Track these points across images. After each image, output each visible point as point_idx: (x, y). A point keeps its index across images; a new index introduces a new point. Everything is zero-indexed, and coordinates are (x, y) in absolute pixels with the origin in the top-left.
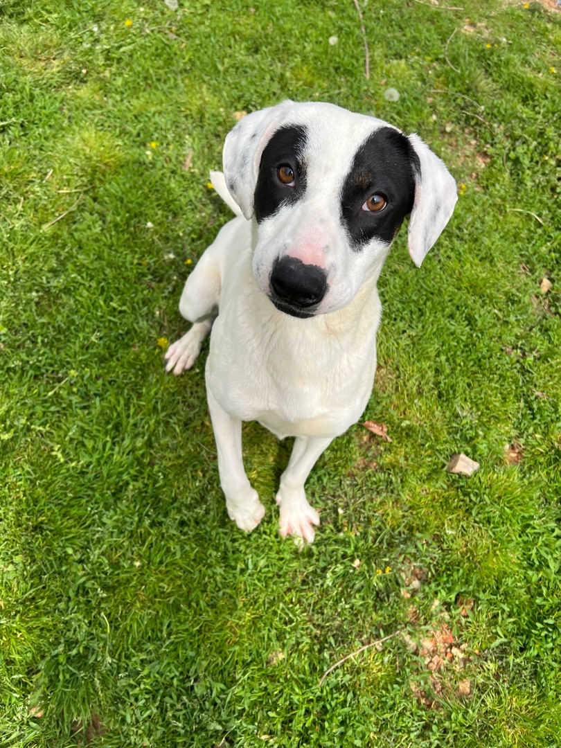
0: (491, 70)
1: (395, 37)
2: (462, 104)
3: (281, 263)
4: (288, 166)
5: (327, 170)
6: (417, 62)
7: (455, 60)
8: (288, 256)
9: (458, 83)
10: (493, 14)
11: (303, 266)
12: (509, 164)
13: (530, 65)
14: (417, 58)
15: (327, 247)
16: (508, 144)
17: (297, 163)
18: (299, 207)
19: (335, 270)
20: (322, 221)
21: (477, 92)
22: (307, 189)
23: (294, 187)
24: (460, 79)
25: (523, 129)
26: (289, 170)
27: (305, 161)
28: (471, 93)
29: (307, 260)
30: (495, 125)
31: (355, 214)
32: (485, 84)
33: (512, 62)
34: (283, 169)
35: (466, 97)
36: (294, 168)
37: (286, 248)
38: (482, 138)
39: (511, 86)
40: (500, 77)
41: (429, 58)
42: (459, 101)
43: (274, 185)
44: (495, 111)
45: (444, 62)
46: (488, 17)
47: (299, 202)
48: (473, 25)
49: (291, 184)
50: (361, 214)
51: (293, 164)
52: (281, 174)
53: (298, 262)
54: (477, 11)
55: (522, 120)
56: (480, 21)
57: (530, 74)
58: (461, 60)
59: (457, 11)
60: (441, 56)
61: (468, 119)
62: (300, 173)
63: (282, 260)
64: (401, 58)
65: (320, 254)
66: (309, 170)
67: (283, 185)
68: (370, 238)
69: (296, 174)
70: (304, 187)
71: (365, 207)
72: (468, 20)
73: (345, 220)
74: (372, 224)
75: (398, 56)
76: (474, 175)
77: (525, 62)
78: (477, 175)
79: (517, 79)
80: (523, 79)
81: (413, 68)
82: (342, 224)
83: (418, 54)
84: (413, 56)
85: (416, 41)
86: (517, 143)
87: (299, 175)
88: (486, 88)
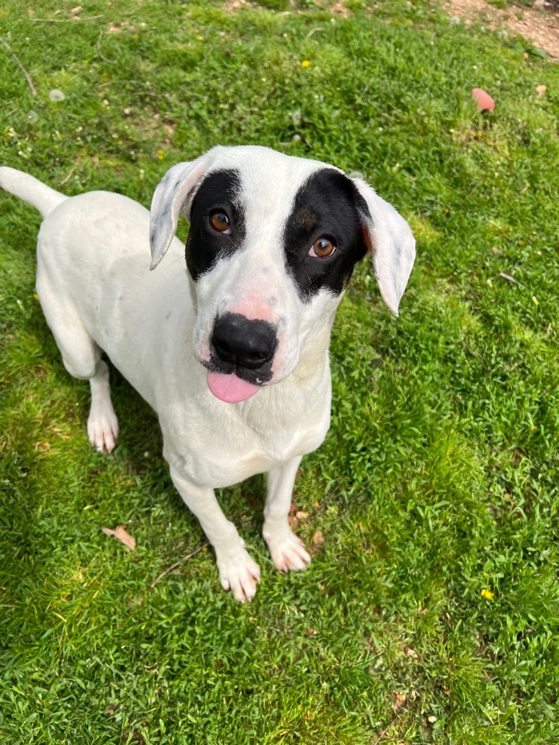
0: (146, 54)
1: (47, 54)
2: (132, 88)
3: (221, 320)
4: (222, 211)
5: (267, 212)
6: (76, 67)
7: (110, 56)
8: (229, 313)
9: (120, 72)
10: (132, 12)
11: (248, 322)
12: (193, 121)
13: (178, 40)
14: (74, 64)
15: (273, 298)
16: (184, 105)
17: (233, 207)
18: (237, 259)
19: (285, 324)
20: (265, 270)
21: (140, 74)
22: (247, 236)
23: (231, 235)
24: (120, 68)
25: (192, 90)
26: (223, 216)
27: (242, 204)
28: (135, 77)
29: (251, 315)
30: (167, 95)
31: (301, 260)
32: (145, 66)
33: (161, 42)
34: (217, 216)
35: (132, 82)
36: (229, 213)
37: (226, 304)
38: (160, 109)
39: (168, 61)
40: (156, 57)
41: (86, 62)
42: (128, 87)
43: (208, 235)
44: (162, 84)
45: (101, 60)
46: (129, 16)
47: (237, 252)
48: (117, 25)
49: (226, 232)
50: (307, 260)
51: (228, 209)
52: (214, 221)
53: (240, 318)
54: (118, 14)
55: (188, 84)
56: (122, 20)
57: (181, 47)
58: (115, 54)
59: (98, 18)
60: (95, 56)
61: (142, 99)
62: (237, 219)
63: (223, 317)
64: (60, 69)
65: (265, 306)
66: (247, 214)
67: (218, 234)
68: (319, 287)
69: (232, 221)
70: (243, 234)
71: (312, 253)
72: (111, 23)
73: (291, 268)
74: (320, 272)
75: (56, 68)
76: (167, 141)
77: (172, 39)
78: (170, 139)
79: (170, 54)
80: (175, 51)
81: (75, 73)
82: (288, 273)
83: (75, 61)
84: (70, 64)
85: (68, 52)
86: (191, 103)
87: (236, 221)
88: (149, 69)
